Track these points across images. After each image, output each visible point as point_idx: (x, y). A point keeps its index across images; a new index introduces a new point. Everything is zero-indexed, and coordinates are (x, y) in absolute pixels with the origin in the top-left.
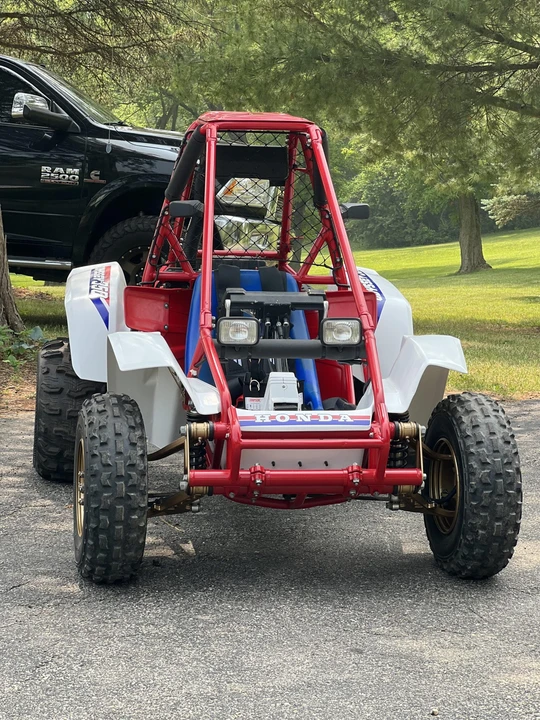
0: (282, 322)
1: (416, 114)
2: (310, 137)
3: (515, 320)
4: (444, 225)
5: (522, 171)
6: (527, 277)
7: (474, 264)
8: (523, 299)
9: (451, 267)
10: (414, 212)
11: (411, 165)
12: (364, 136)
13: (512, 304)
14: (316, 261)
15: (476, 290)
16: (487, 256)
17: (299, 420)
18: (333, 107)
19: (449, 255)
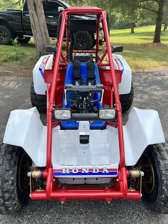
0: (86, 98)
1: (128, 10)
2: (102, 16)
3: (139, 43)
4: (129, 26)
5: (143, 19)
6: (140, 34)
7: (133, 32)
8: (140, 38)
9: (129, 32)
10: (125, 24)
11: (127, 18)
12: (119, 13)
13: (138, 39)
14: (104, 59)
15: (133, 37)
16: (134, 31)
17: (83, 172)
18: (115, 9)
19: (129, 31)
